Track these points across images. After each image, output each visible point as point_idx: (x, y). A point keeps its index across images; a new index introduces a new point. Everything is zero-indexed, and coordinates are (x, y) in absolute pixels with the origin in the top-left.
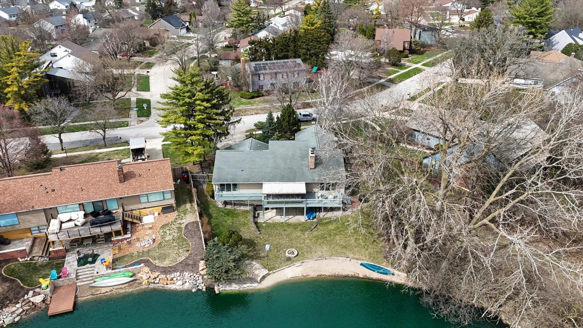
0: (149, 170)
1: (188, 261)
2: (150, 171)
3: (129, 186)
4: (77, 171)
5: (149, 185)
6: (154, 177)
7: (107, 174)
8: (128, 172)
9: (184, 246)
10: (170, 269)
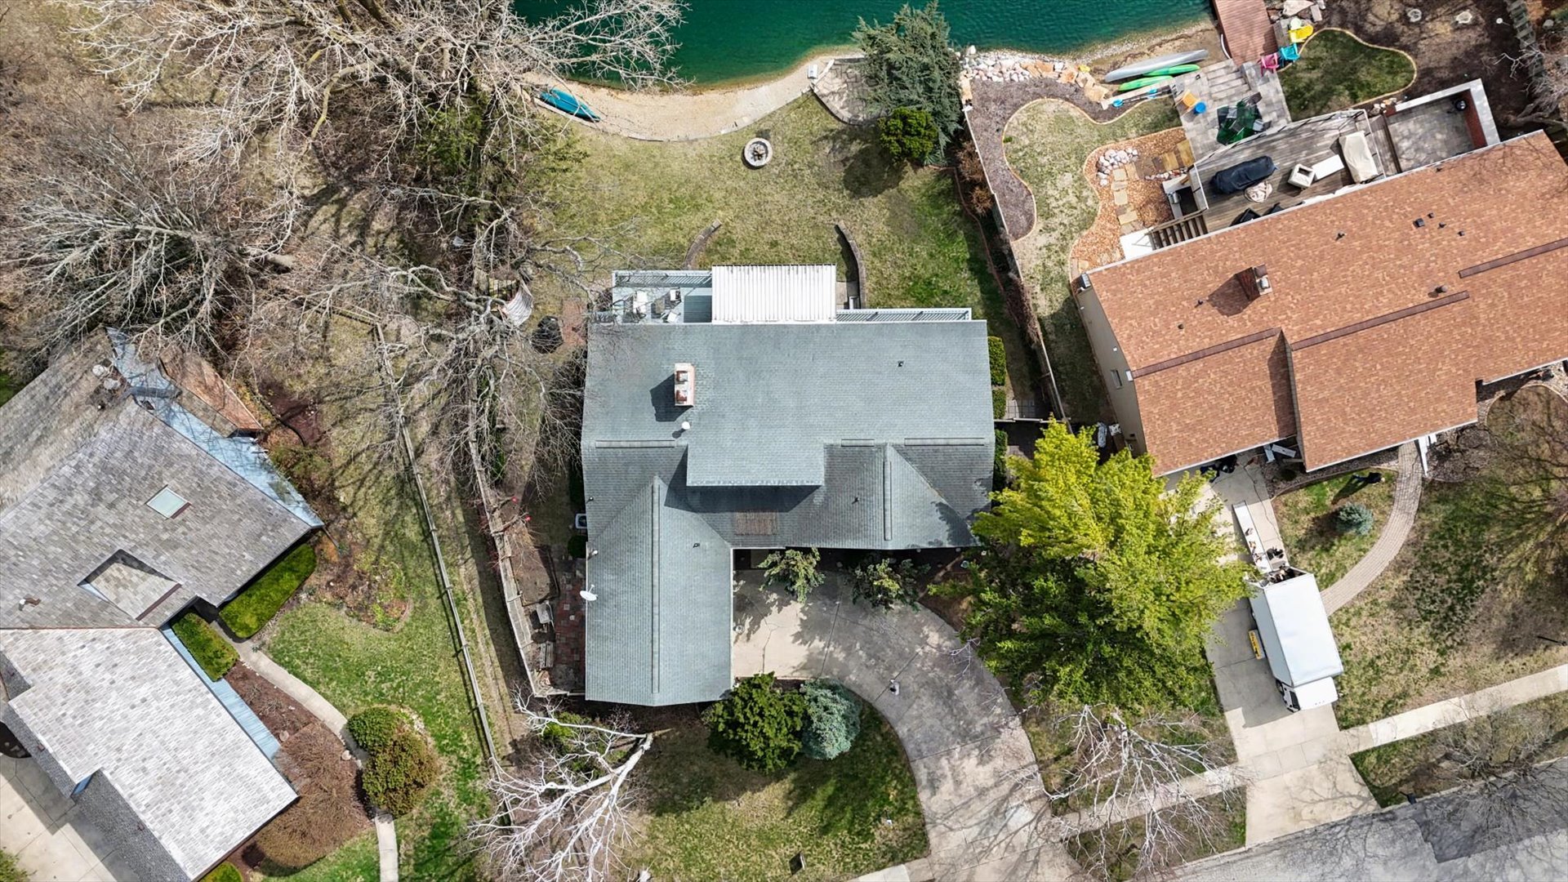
0: (1180, 327)
1: (1000, 112)
2: (1176, 324)
3: (1217, 266)
4: (1391, 296)
5: (1163, 276)
6: (1157, 303)
7: (1299, 297)
8: (1239, 311)
9: (1021, 154)
10: (1038, 90)
